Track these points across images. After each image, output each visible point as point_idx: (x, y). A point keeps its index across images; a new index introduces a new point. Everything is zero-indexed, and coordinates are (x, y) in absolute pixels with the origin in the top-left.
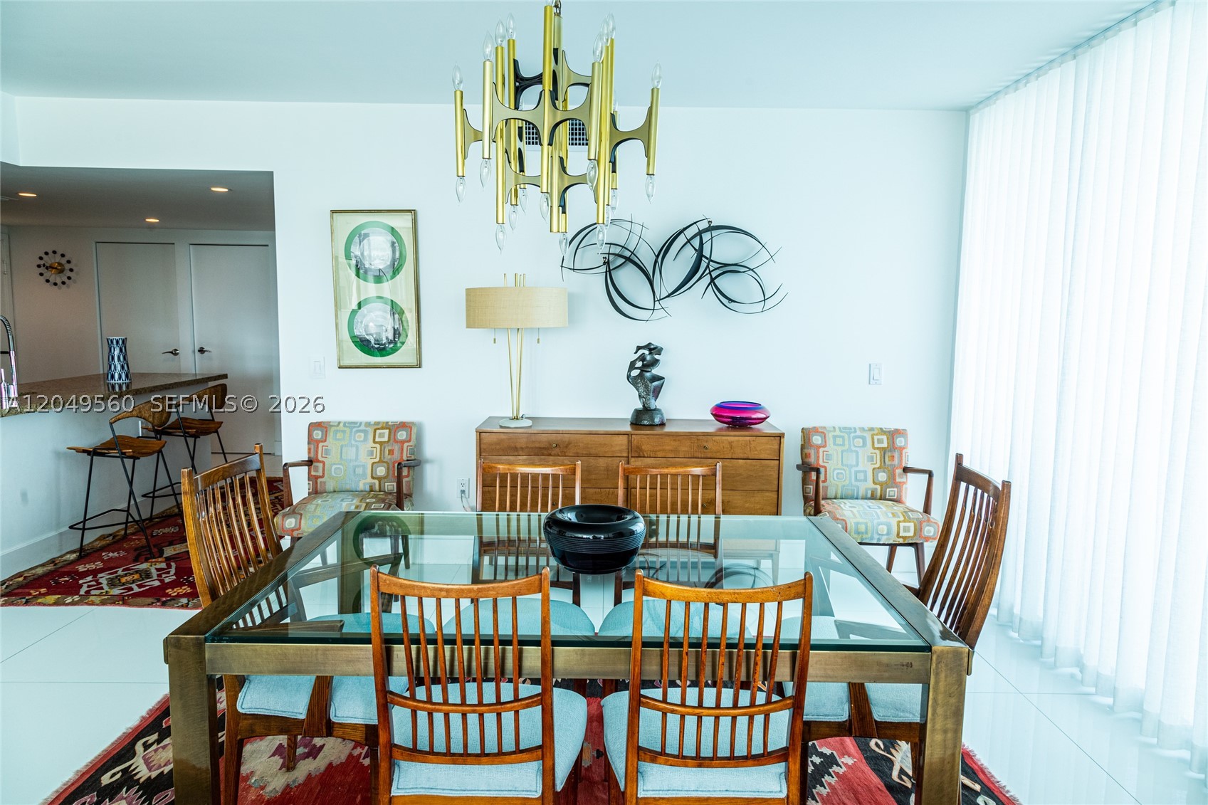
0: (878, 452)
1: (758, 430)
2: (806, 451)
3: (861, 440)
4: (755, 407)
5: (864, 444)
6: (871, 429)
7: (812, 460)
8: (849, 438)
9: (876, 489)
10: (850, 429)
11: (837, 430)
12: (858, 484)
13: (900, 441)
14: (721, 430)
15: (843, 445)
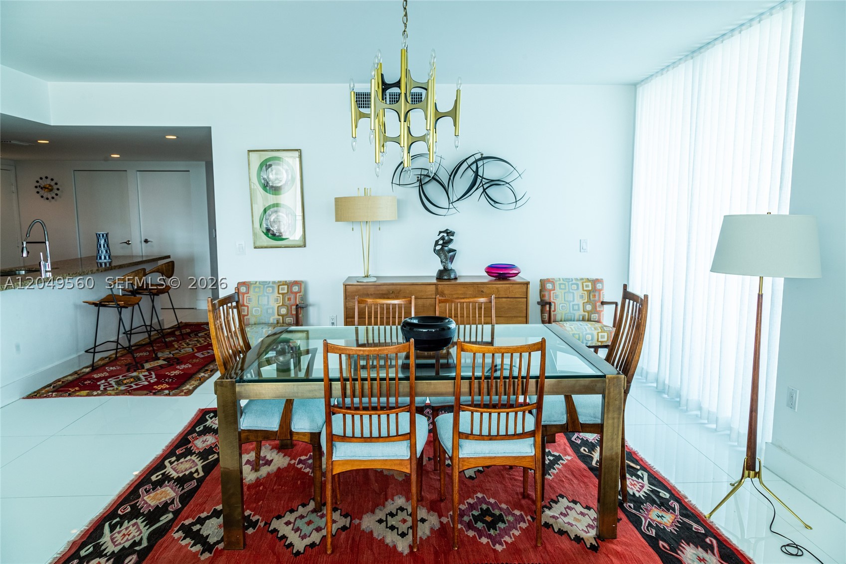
0: (586, 292)
1: (514, 280)
2: (543, 293)
3: (575, 286)
4: (511, 267)
5: (578, 288)
6: (582, 279)
7: (547, 299)
8: (569, 285)
9: (585, 315)
10: (569, 279)
11: (561, 280)
12: (574, 312)
13: (599, 286)
14: (491, 281)
15: (565, 289)
